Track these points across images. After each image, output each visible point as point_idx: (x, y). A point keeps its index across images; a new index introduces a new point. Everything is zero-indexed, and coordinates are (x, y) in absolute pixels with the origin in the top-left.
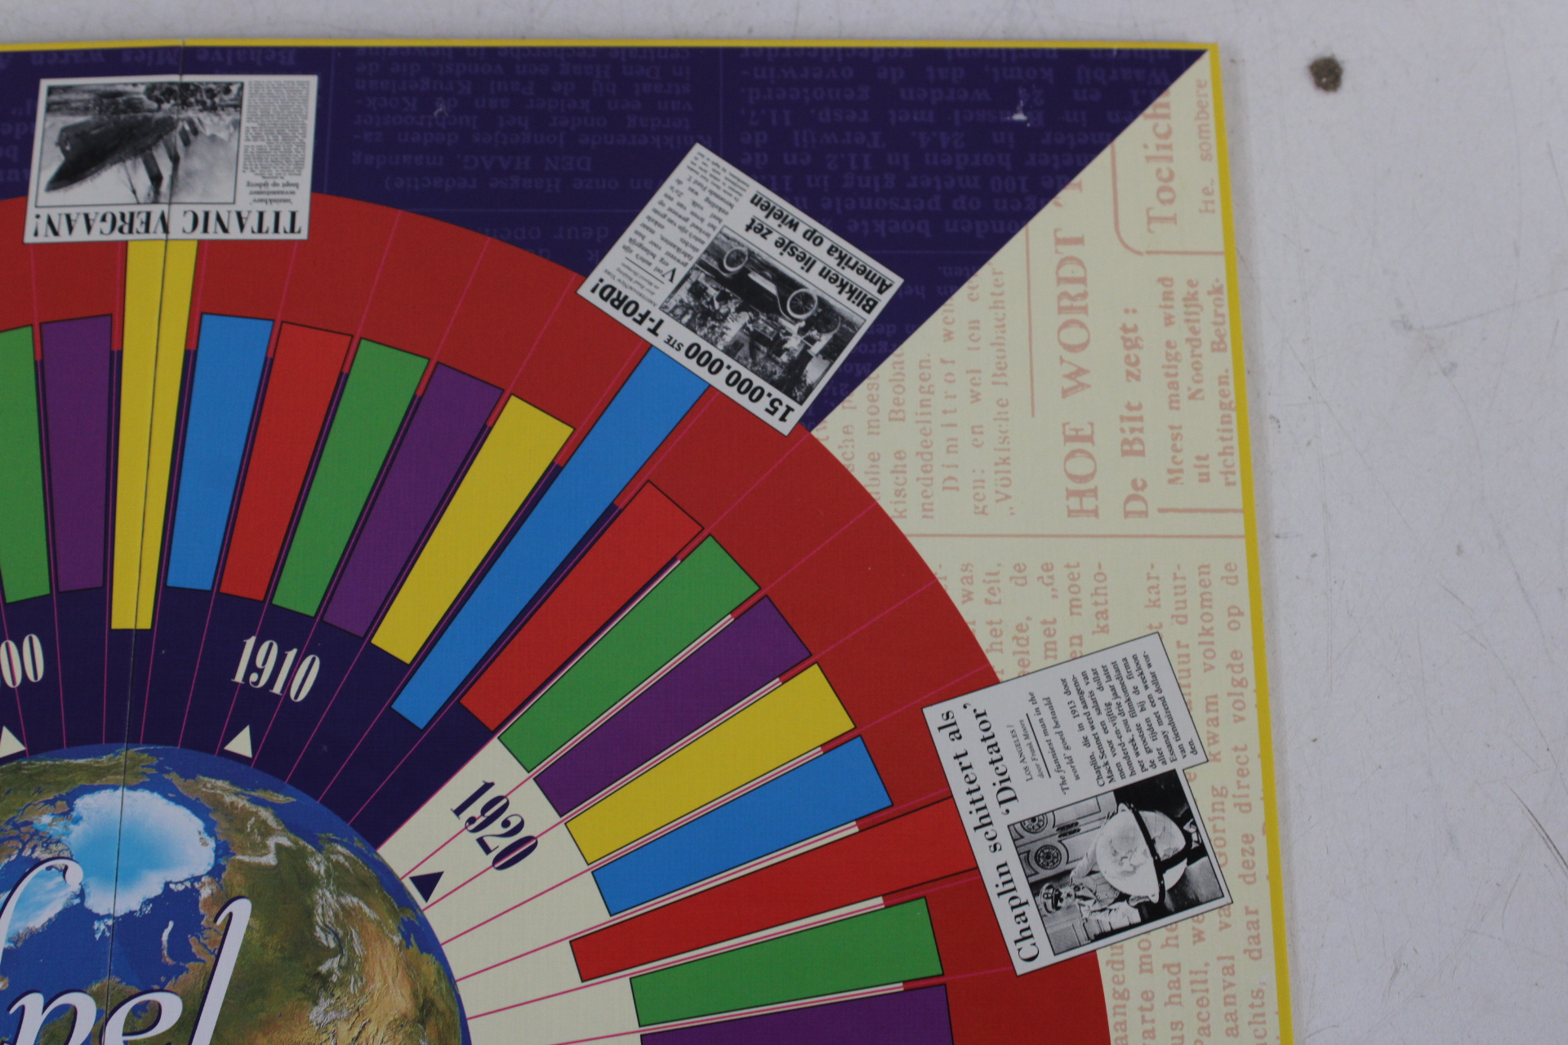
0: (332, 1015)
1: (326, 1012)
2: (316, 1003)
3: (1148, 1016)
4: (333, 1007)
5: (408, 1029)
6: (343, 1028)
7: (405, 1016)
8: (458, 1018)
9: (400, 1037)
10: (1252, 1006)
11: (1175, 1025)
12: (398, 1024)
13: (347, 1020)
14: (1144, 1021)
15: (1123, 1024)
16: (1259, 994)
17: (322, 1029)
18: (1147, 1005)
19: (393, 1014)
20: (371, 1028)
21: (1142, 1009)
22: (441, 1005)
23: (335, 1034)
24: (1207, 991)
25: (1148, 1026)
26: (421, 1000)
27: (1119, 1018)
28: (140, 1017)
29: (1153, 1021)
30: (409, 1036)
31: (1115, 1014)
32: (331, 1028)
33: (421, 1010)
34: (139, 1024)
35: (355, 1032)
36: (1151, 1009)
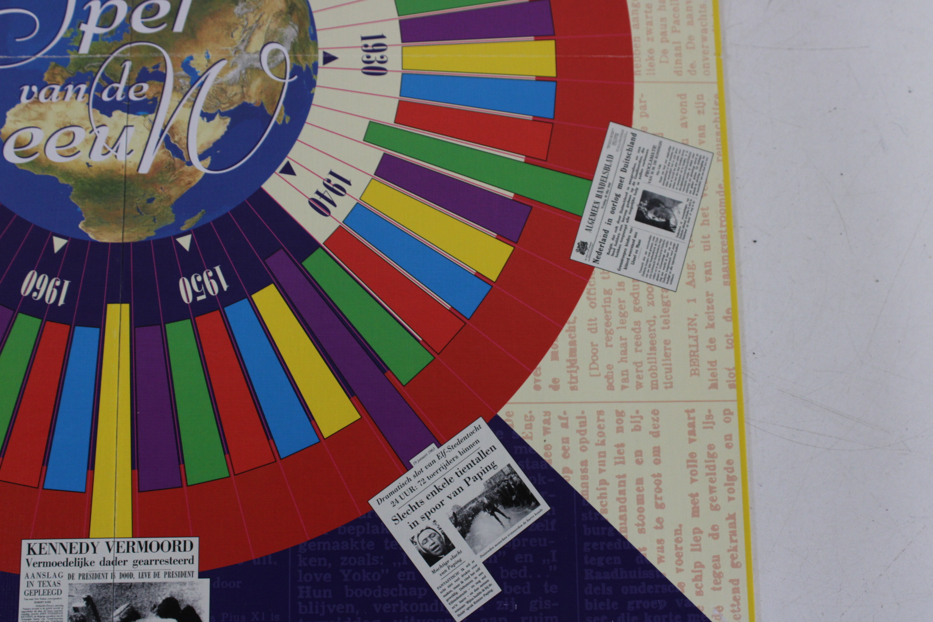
0: (246, 10)
1: (242, 9)
2: (237, 4)
3: (649, 15)
4: (246, 7)
5: (284, 16)
6: (251, 16)
7: (281, 11)
8: (308, 14)
9: (279, 20)
10: (700, 12)
11: (662, 19)
12: (279, 14)
13: (253, 12)
14: (647, 17)
15: (637, 19)
16: (703, 6)
17: (241, 16)
18: (648, 10)
19: (276, 10)
20: (265, 16)
21: (646, 12)
22: (300, 6)
23: (247, 19)
24: (678, 4)
25: (649, 20)
26: (289, 3)
27: (635, 16)
28: (149, 10)
29: (651, 17)
30: (284, 20)
31: (633, 14)
32: (245, 16)
33: (290, 8)
34: (149, 14)
35: (257, 18)
36: (650, 12)
